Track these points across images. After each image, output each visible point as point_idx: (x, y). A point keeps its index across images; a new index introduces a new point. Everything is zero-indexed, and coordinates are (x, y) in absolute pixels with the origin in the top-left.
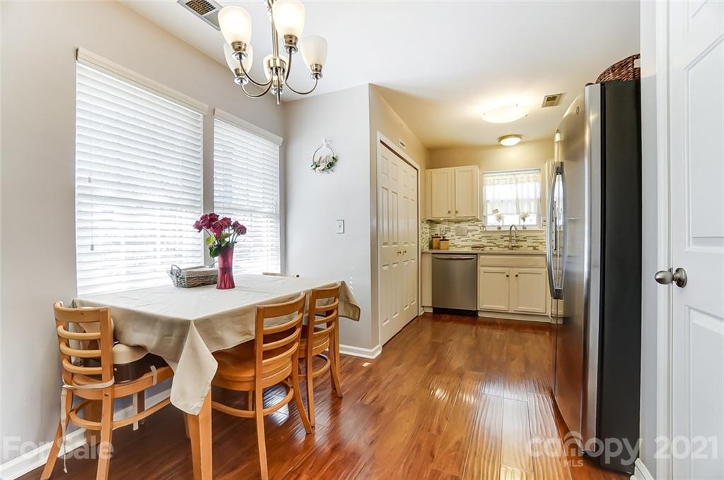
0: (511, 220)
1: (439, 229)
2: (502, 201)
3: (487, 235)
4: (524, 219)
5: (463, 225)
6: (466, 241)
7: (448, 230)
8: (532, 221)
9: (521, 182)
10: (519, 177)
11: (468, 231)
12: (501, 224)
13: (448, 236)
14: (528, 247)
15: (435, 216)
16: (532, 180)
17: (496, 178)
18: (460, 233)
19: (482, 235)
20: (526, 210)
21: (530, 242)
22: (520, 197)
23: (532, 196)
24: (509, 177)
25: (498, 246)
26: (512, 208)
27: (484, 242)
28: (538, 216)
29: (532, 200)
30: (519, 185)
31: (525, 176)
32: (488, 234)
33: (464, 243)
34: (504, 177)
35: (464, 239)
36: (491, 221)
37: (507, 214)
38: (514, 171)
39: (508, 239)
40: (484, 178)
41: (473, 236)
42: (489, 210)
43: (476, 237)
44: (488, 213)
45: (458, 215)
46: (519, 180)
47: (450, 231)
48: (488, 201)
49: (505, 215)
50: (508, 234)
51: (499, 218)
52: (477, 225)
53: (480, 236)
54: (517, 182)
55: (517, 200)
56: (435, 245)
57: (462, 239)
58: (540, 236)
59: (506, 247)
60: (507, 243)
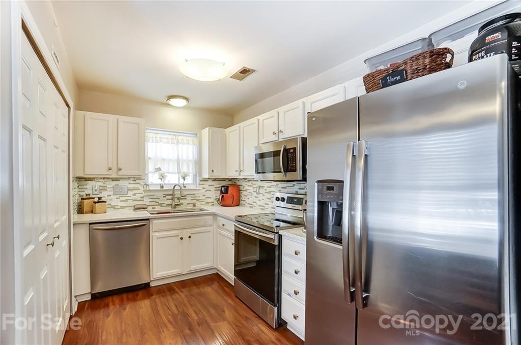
0: (172, 179)
1: (90, 188)
2: (164, 160)
3: (149, 194)
4: (184, 178)
5: (121, 183)
6: (127, 201)
7: (104, 189)
8: (189, 180)
9: (182, 144)
10: (180, 138)
11: (129, 190)
12: (162, 182)
13: (104, 195)
14: (188, 204)
15: (89, 172)
16: (191, 142)
17: (158, 136)
18: (118, 192)
19: (146, 194)
20: (185, 169)
21: (189, 199)
22: (180, 158)
23: (191, 158)
24: (170, 137)
25: (161, 205)
26: (173, 167)
27: (147, 201)
28: (195, 176)
29: (190, 161)
30: (180, 145)
31: (185, 138)
32: (150, 193)
33: (123, 204)
34: (166, 136)
35: (124, 199)
36: (153, 179)
37: (168, 173)
38: (176, 132)
39: (170, 197)
40: (146, 135)
41: (134, 195)
42: (151, 167)
43: (138, 197)
44: (149, 171)
45: (121, 173)
46: (180, 141)
47: (105, 190)
48: (150, 158)
49: (166, 174)
50: (171, 193)
51: (162, 177)
52: (139, 184)
53: (142, 195)
54: (178, 143)
55: (178, 161)
56: (86, 208)
57: (122, 199)
58: (198, 194)
59: (168, 205)
60: (169, 202)
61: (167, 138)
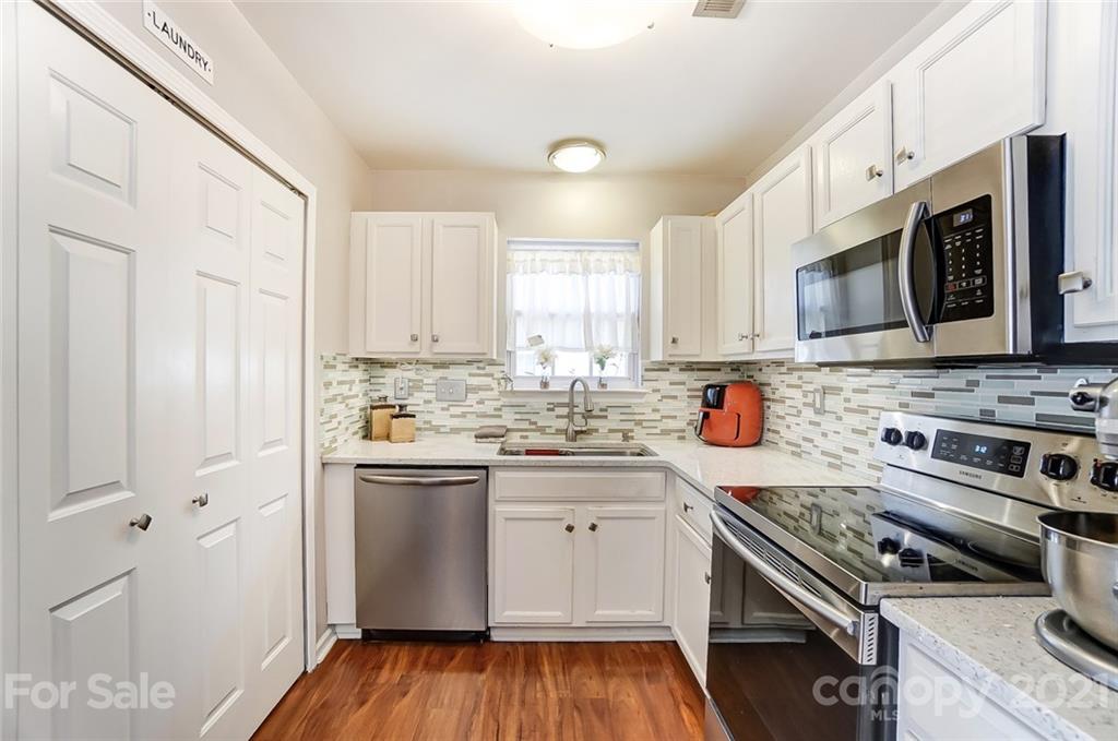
0: (573, 365)
1: (390, 384)
2: (552, 316)
3: (515, 401)
4: (602, 363)
5: (458, 374)
6: (464, 415)
7: (416, 386)
8: (617, 368)
9: (598, 272)
10: (593, 257)
11: (469, 389)
12: (548, 372)
13: (415, 403)
14: (611, 431)
15: (377, 347)
16: (620, 268)
17: (539, 256)
18: (450, 396)
19: (504, 400)
20: (605, 340)
21: (614, 421)
22: (593, 310)
23: (621, 309)
24: (567, 257)
25: (542, 430)
26: (574, 335)
27: (508, 419)
28: (633, 357)
29: (618, 316)
30: (593, 277)
31: (606, 257)
32: (517, 400)
33: (456, 423)
34: (556, 256)
35: (458, 411)
36: (526, 366)
37: (563, 349)
38: (582, 245)
39: (565, 411)
40: (509, 255)
41: (481, 402)
42: (521, 336)
43: (489, 407)
44: (518, 344)
45: (438, 348)
46: (592, 265)
47: (420, 389)
48: (519, 314)
49: (557, 352)
50: (567, 400)
51: (546, 359)
52: (492, 375)
53: (497, 404)
54: (586, 271)
55: (587, 316)
56: (376, 429)
57: (454, 410)
58: (638, 405)
59: (559, 432)
60: (562, 424)
61: (559, 261)
